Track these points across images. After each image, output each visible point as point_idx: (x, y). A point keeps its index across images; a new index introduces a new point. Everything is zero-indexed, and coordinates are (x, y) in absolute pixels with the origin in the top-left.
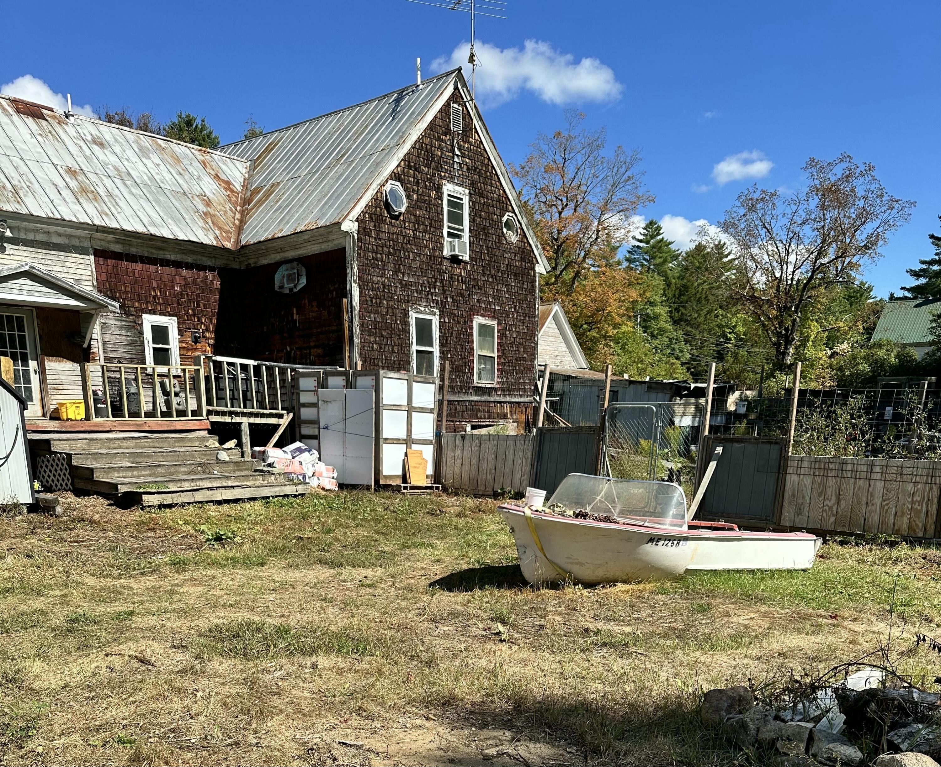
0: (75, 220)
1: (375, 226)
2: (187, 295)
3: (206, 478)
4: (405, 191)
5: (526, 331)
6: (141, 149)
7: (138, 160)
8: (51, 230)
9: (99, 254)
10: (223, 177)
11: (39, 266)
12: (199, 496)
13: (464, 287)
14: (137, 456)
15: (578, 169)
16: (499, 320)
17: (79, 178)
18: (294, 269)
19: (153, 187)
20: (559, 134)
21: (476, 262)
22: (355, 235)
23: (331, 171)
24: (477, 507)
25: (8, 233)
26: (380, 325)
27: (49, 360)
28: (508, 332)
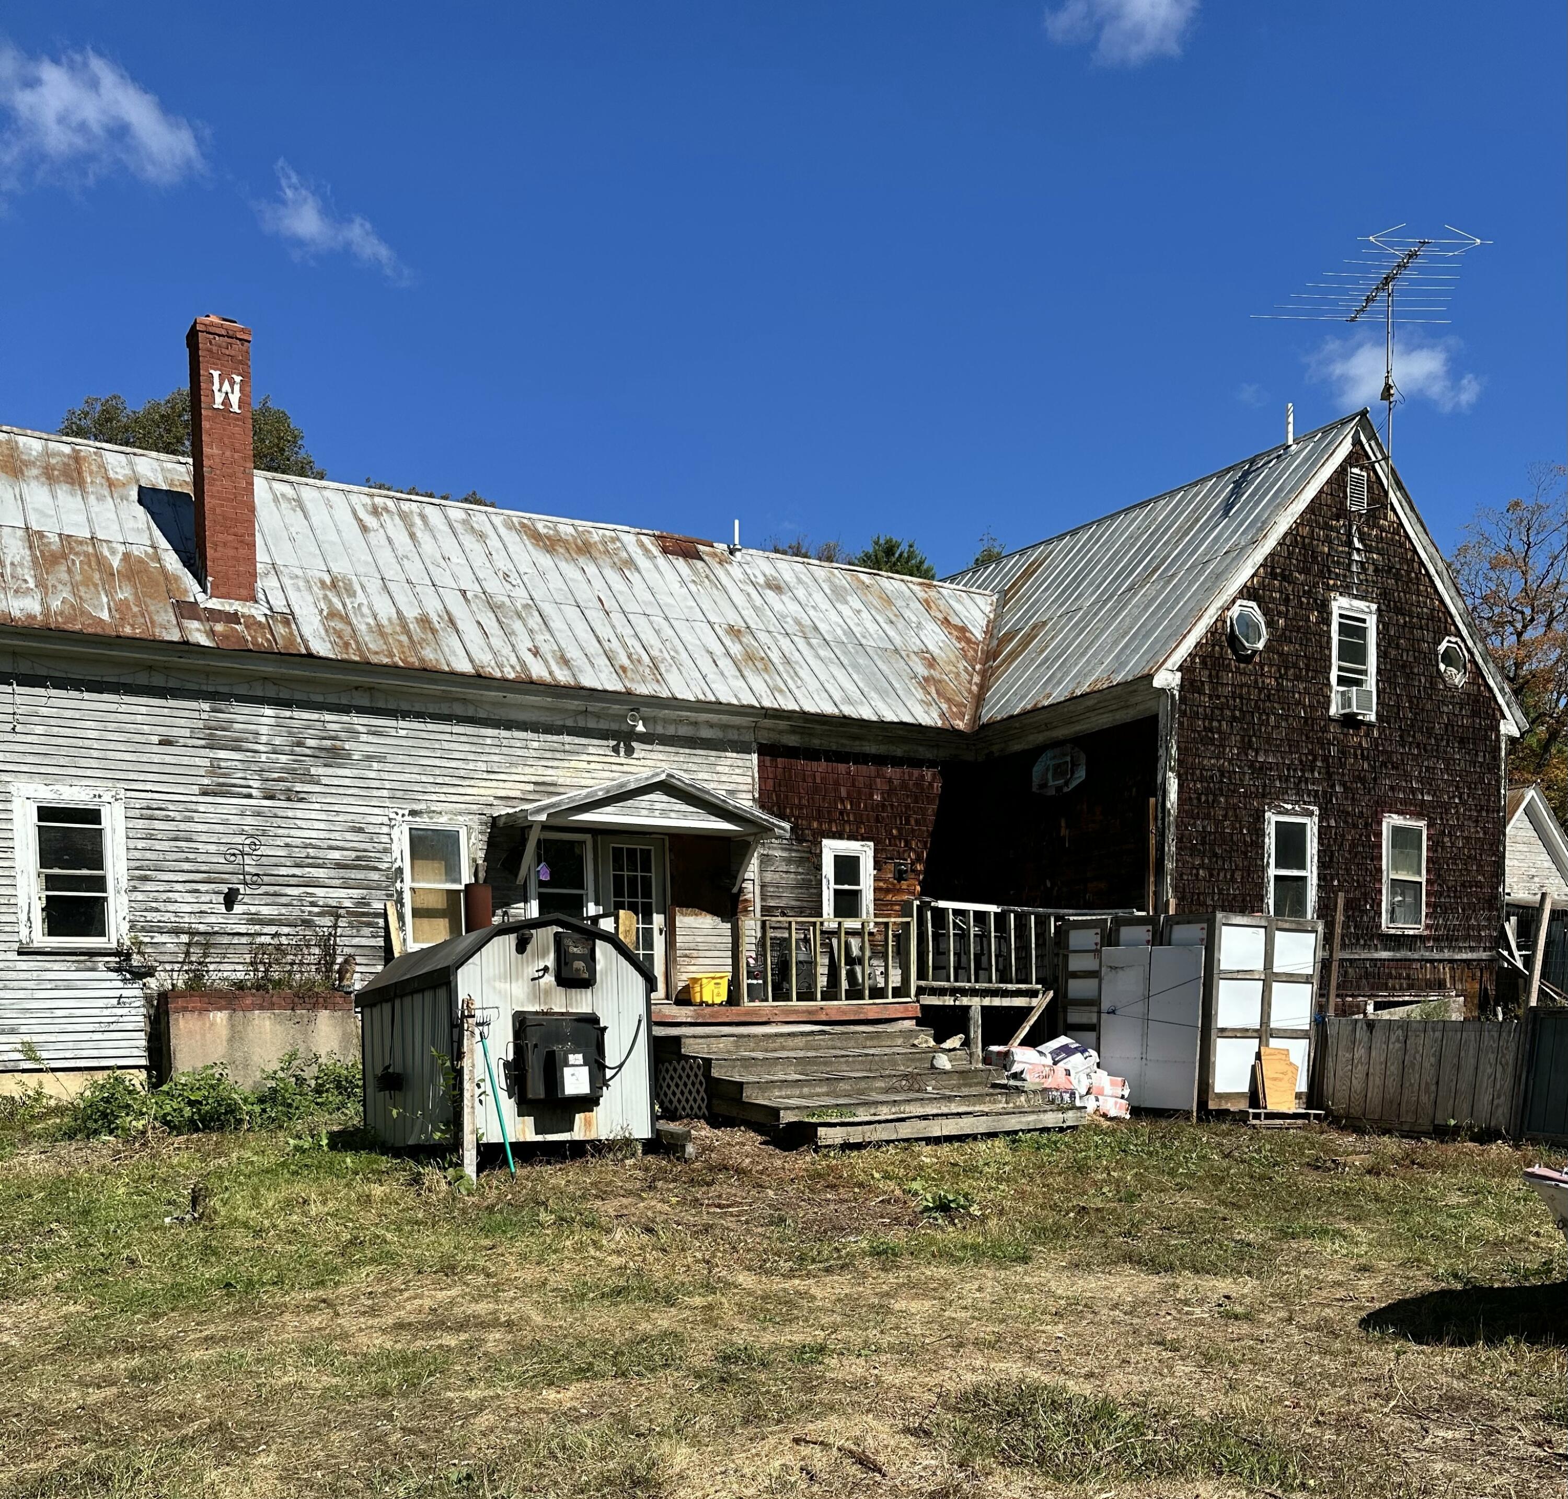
0: (735, 702)
1: (1210, 676)
2: (892, 806)
3: (916, 1100)
4: (1265, 615)
5: (1481, 835)
6: (835, 589)
7: (830, 607)
8: (699, 719)
9: (764, 751)
10: (955, 620)
11: (682, 773)
12: (905, 1130)
13: (1366, 766)
14: (809, 1063)
15: (1556, 558)
16: (1430, 818)
17: (744, 640)
18: (1065, 755)
19: (849, 646)
20: (1517, 504)
21: (1389, 723)
22: (1176, 693)
23: (1135, 594)
24: (1408, 1155)
25: (640, 728)
26: (1212, 837)
27: (682, 914)
28: (1446, 839)
